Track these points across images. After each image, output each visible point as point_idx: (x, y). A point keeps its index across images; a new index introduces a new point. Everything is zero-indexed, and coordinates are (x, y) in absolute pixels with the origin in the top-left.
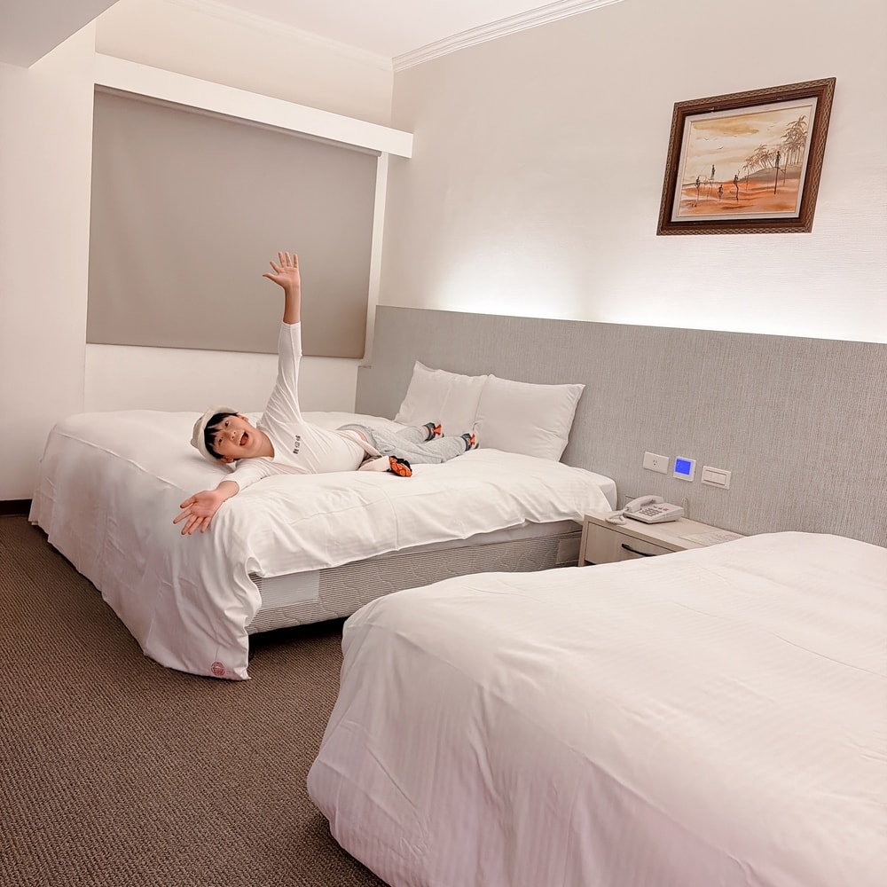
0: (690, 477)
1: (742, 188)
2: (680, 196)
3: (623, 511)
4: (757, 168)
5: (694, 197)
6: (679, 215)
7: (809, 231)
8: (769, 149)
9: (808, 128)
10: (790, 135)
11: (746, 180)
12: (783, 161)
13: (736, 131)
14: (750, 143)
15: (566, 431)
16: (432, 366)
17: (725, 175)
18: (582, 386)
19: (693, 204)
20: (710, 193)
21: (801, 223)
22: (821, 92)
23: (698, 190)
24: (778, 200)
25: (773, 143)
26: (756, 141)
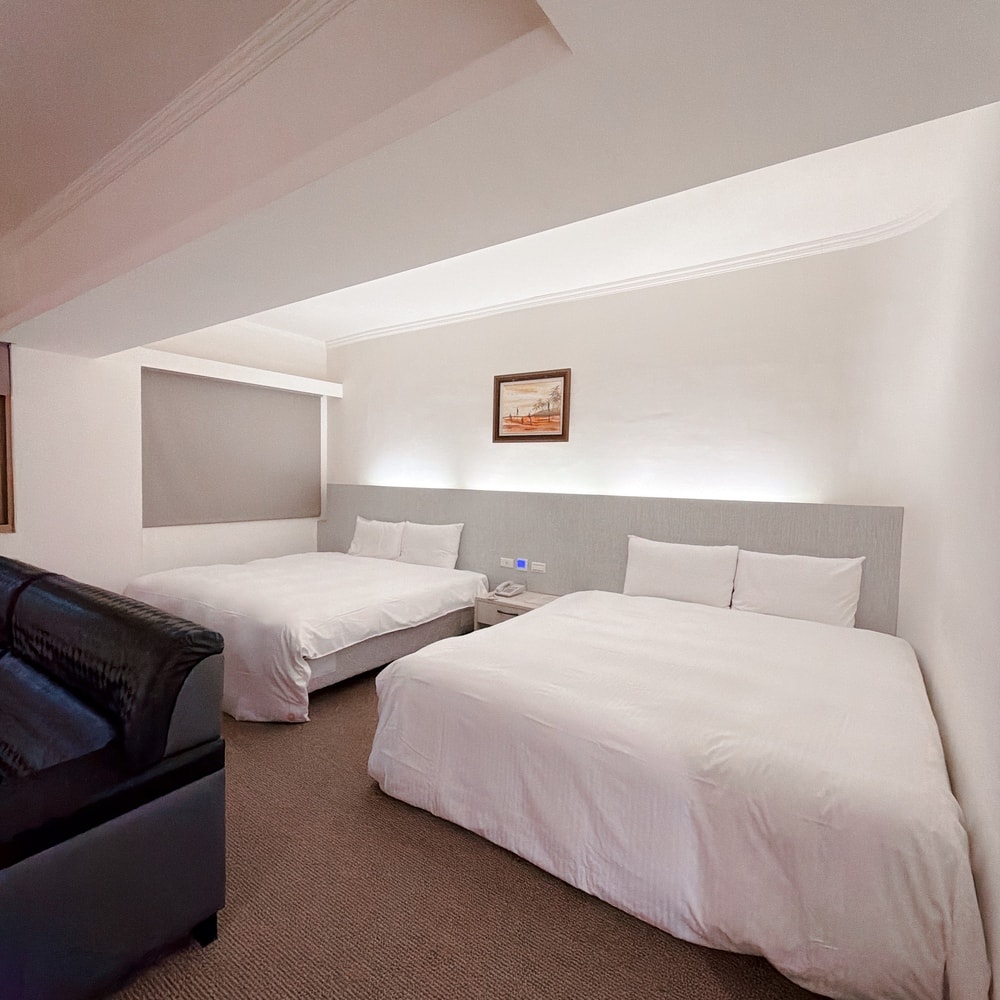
0: (526, 569)
1: (533, 419)
2: (502, 423)
3: (495, 592)
4: (539, 410)
5: (510, 424)
6: (503, 432)
7: (567, 441)
8: (544, 401)
9: (561, 391)
10: (552, 394)
11: (534, 415)
12: (551, 406)
13: (527, 391)
14: (533, 398)
15: (456, 550)
16: (369, 519)
17: (524, 413)
18: (462, 525)
19: (509, 427)
20: (517, 422)
21: (563, 437)
22: (565, 374)
23: (511, 420)
24: (550, 426)
25: (546, 398)
26: (537, 396)
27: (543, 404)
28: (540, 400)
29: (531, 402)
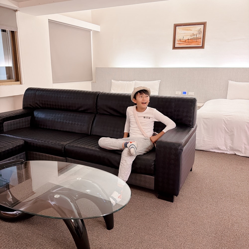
0: (186, 95)
2: (176, 42)
4: (192, 37)
6: (177, 46)
7: (204, 48)
9: (202, 30)
10: (199, 31)
12: (197, 36)
13: (187, 30)
15: (158, 90)
17: (186, 38)
18: (160, 81)
19: (179, 44)
21: (202, 47)
22: (204, 24)
23: (180, 41)
24: (197, 43)
25: (195, 33)
26: (192, 32)
27: (194, 35)
28: (193, 33)
29: (189, 34)
